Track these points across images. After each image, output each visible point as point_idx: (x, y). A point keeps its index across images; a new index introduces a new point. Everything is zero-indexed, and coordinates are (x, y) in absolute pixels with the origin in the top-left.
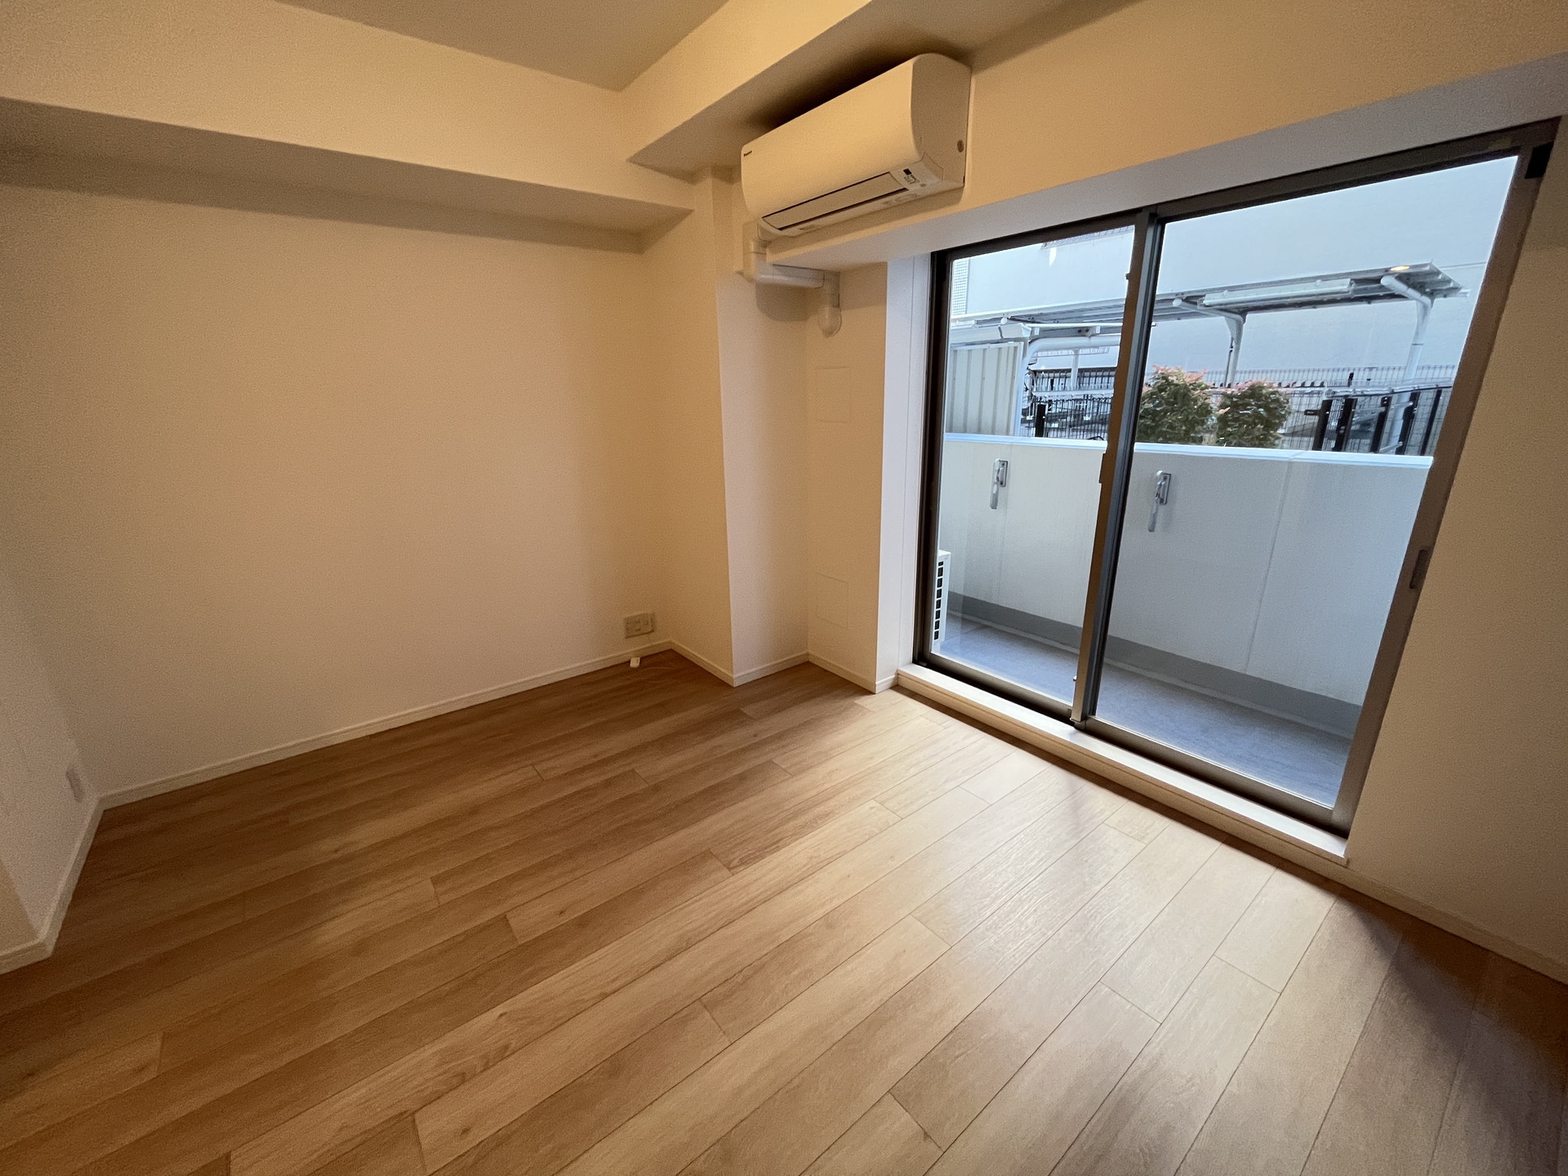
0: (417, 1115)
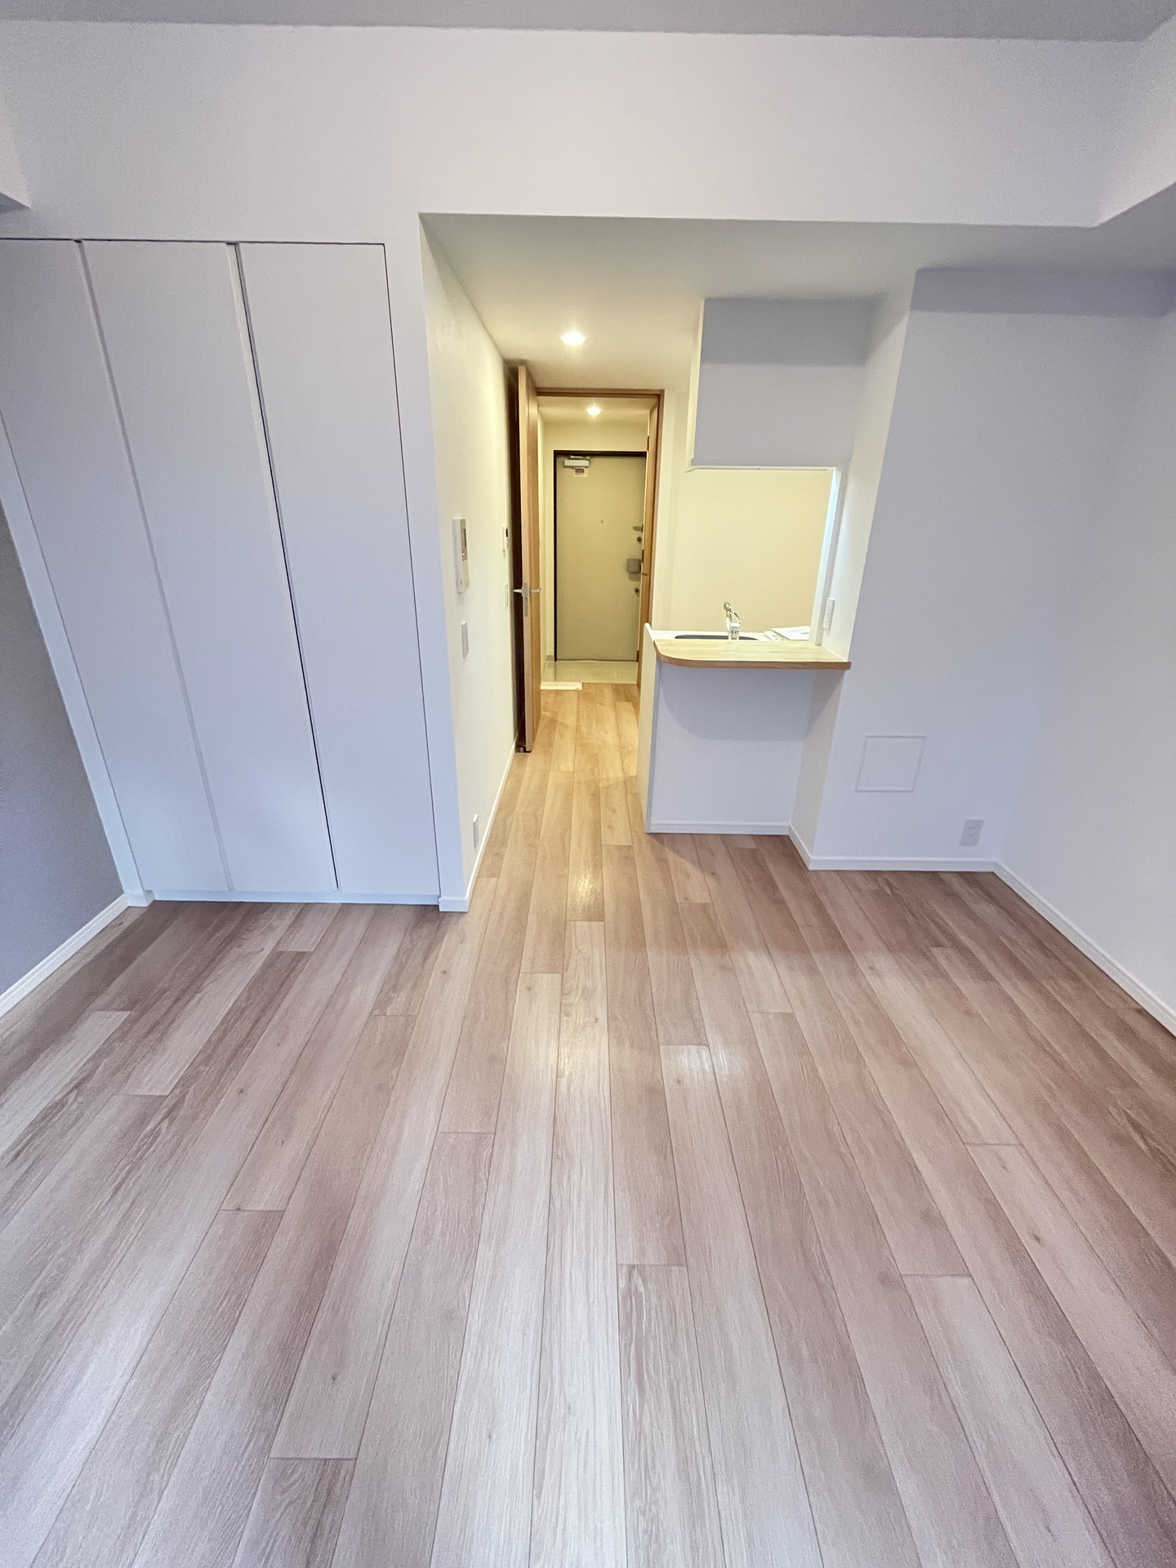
0: (558, 976)
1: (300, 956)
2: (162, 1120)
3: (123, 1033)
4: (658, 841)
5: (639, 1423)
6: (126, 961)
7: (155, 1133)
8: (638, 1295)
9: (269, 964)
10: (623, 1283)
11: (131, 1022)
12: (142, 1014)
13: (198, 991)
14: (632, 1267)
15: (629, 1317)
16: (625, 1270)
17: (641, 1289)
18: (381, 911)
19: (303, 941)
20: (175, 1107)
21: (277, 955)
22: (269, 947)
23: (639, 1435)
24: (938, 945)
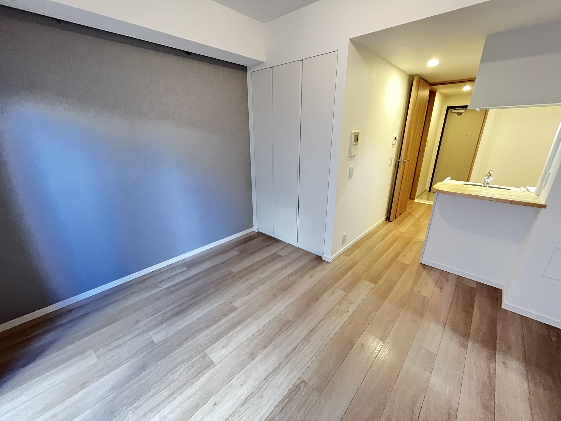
1: (280, 256)
2: (230, 277)
3: (236, 257)
4: (423, 267)
6: (246, 242)
7: (228, 279)
8: (300, 389)
9: (271, 255)
10: (298, 382)
11: (239, 255)
12: (242, 254)
13: (254, 254)
14: (303, 381)
15: (293, 392)
16: (301, 380)
17: (302, 388)
18: (307, 253)
19: (283, 253)
20: (234, 276)
21: (275, 253)
22: (274, 251)
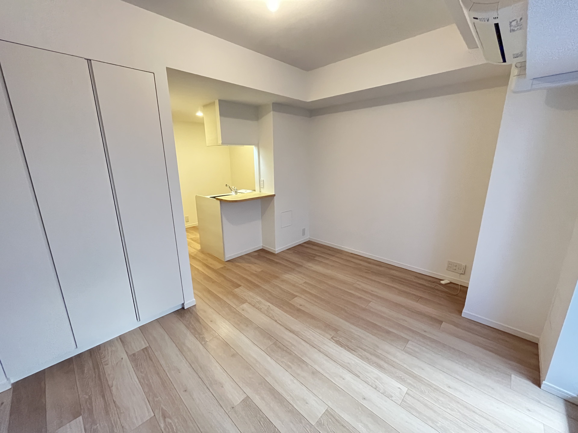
0: (247, 303)
4: (231, 262)
5: (359, 355)
8: (338, 341)
10: (333, 341)
15: (341, 345)
16: (331, 339)
17: (337, 339)
18: (160, 321)
21: (132, 355)
23: (361, 356)
24: (315, 257)
